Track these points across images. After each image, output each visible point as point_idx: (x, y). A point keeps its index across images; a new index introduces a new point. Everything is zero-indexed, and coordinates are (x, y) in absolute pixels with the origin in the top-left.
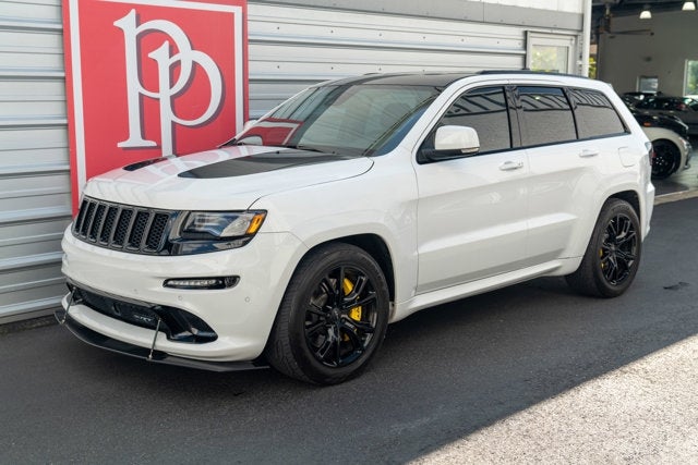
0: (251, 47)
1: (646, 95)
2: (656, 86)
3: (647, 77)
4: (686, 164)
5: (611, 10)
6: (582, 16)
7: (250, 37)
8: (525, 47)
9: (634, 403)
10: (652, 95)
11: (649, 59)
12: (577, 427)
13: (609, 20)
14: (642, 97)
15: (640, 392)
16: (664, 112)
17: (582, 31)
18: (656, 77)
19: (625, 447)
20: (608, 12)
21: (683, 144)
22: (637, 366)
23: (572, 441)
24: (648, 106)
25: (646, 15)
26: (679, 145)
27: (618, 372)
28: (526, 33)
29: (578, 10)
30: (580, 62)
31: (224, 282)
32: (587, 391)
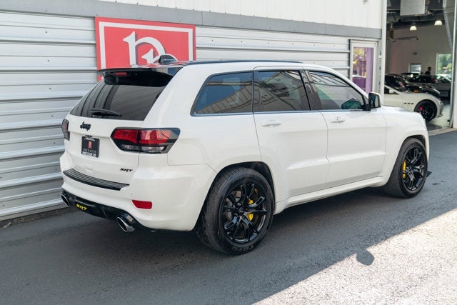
0: (197, 51)
1: (414, 74)
2: (420, 69)
3: (414, 64)
4: (440, 113)
5: (393, 27)
6: (381, 30)
7: (197, 46)
8: (349, 49)
9: (422, 247)
10: (417, 74)
11: (415, 54)
12: (390, 260)
13: (392, 32)
14: (412, 76)
15: (425, 241)
16: (425, 84)
17: (381, 39)
18: (419, 64)
19: (419, 271)
20: (391, 27)
21: (438, 102)
22: (421, 227)
23: (389, 268)
24: (416, 81)
25: (413, 28)
26: (436, 103)
27: (410, 231)
28: (350, 40)
29: (379, 27)
30: (380, 57)
32: (395, 241)
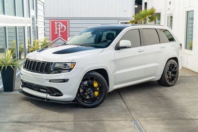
31: (65, 81)
